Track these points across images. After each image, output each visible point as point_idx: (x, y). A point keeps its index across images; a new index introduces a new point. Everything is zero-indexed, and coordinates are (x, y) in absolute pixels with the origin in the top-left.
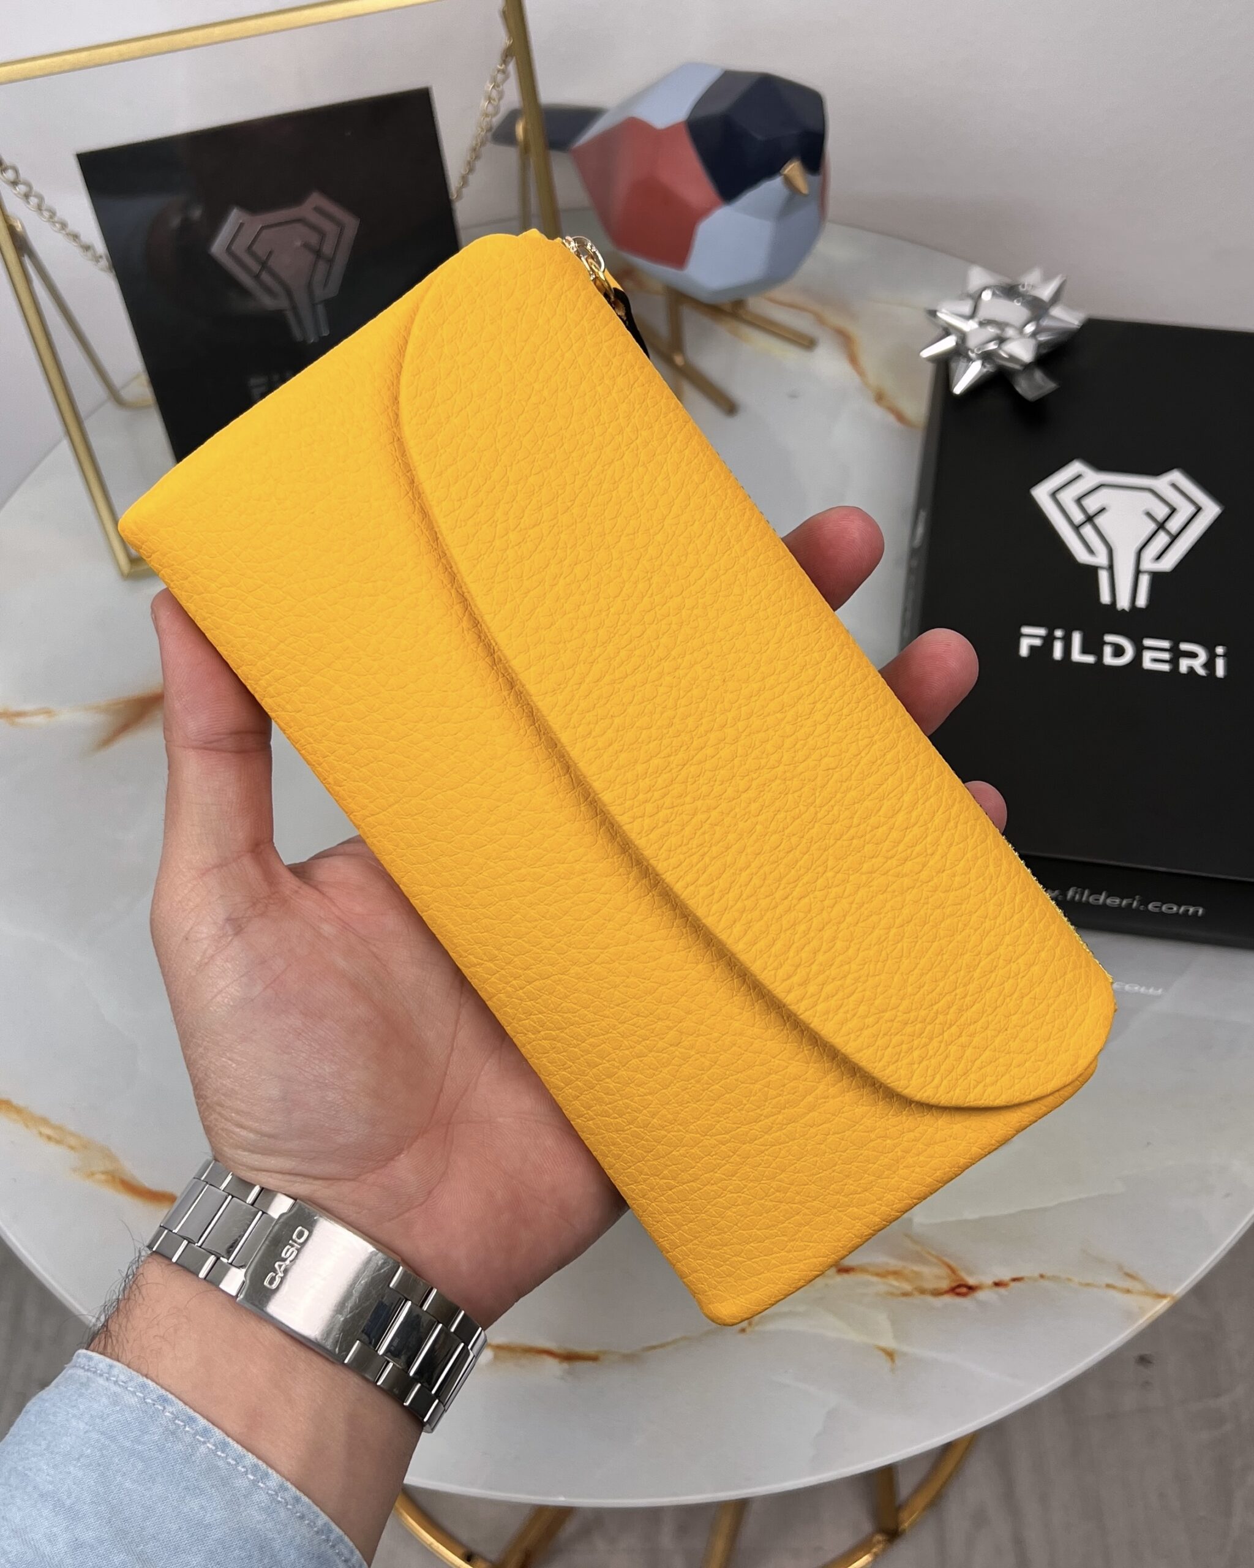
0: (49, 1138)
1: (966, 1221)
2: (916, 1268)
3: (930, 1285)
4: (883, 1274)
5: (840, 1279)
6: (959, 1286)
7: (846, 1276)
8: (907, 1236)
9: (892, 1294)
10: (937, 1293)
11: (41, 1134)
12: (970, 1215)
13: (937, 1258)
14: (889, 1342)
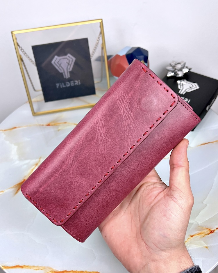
0: (36, 269)
1: (207, 220)
2: (203, 231)
3: (207, 233)
4: (199, 234)
5: (192, 238)
6: (211, 231)
7: (193, 237)
8: (199, 226)
9: (201, 237)
10: (208, 234)
11: (34, 269)
12: (207, 219)
13: (205, 228)
14: (206, 245)
